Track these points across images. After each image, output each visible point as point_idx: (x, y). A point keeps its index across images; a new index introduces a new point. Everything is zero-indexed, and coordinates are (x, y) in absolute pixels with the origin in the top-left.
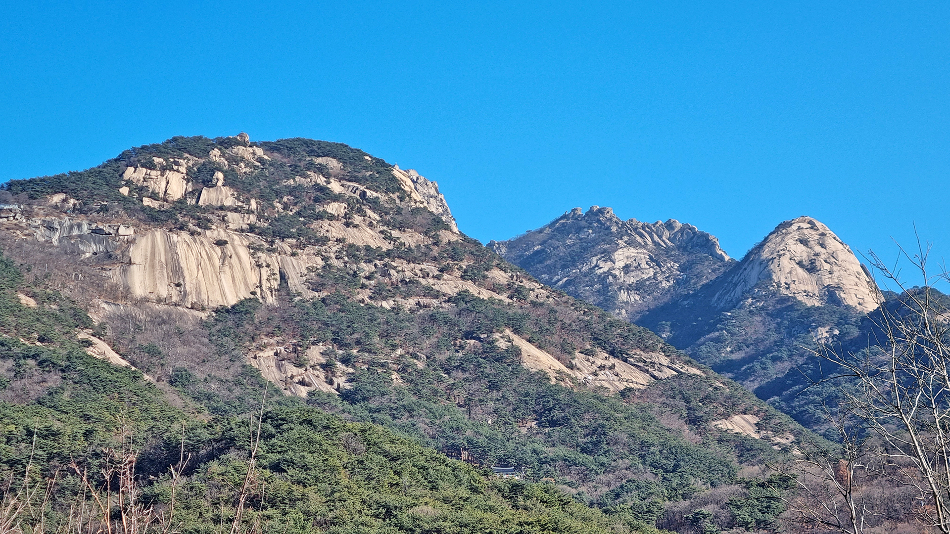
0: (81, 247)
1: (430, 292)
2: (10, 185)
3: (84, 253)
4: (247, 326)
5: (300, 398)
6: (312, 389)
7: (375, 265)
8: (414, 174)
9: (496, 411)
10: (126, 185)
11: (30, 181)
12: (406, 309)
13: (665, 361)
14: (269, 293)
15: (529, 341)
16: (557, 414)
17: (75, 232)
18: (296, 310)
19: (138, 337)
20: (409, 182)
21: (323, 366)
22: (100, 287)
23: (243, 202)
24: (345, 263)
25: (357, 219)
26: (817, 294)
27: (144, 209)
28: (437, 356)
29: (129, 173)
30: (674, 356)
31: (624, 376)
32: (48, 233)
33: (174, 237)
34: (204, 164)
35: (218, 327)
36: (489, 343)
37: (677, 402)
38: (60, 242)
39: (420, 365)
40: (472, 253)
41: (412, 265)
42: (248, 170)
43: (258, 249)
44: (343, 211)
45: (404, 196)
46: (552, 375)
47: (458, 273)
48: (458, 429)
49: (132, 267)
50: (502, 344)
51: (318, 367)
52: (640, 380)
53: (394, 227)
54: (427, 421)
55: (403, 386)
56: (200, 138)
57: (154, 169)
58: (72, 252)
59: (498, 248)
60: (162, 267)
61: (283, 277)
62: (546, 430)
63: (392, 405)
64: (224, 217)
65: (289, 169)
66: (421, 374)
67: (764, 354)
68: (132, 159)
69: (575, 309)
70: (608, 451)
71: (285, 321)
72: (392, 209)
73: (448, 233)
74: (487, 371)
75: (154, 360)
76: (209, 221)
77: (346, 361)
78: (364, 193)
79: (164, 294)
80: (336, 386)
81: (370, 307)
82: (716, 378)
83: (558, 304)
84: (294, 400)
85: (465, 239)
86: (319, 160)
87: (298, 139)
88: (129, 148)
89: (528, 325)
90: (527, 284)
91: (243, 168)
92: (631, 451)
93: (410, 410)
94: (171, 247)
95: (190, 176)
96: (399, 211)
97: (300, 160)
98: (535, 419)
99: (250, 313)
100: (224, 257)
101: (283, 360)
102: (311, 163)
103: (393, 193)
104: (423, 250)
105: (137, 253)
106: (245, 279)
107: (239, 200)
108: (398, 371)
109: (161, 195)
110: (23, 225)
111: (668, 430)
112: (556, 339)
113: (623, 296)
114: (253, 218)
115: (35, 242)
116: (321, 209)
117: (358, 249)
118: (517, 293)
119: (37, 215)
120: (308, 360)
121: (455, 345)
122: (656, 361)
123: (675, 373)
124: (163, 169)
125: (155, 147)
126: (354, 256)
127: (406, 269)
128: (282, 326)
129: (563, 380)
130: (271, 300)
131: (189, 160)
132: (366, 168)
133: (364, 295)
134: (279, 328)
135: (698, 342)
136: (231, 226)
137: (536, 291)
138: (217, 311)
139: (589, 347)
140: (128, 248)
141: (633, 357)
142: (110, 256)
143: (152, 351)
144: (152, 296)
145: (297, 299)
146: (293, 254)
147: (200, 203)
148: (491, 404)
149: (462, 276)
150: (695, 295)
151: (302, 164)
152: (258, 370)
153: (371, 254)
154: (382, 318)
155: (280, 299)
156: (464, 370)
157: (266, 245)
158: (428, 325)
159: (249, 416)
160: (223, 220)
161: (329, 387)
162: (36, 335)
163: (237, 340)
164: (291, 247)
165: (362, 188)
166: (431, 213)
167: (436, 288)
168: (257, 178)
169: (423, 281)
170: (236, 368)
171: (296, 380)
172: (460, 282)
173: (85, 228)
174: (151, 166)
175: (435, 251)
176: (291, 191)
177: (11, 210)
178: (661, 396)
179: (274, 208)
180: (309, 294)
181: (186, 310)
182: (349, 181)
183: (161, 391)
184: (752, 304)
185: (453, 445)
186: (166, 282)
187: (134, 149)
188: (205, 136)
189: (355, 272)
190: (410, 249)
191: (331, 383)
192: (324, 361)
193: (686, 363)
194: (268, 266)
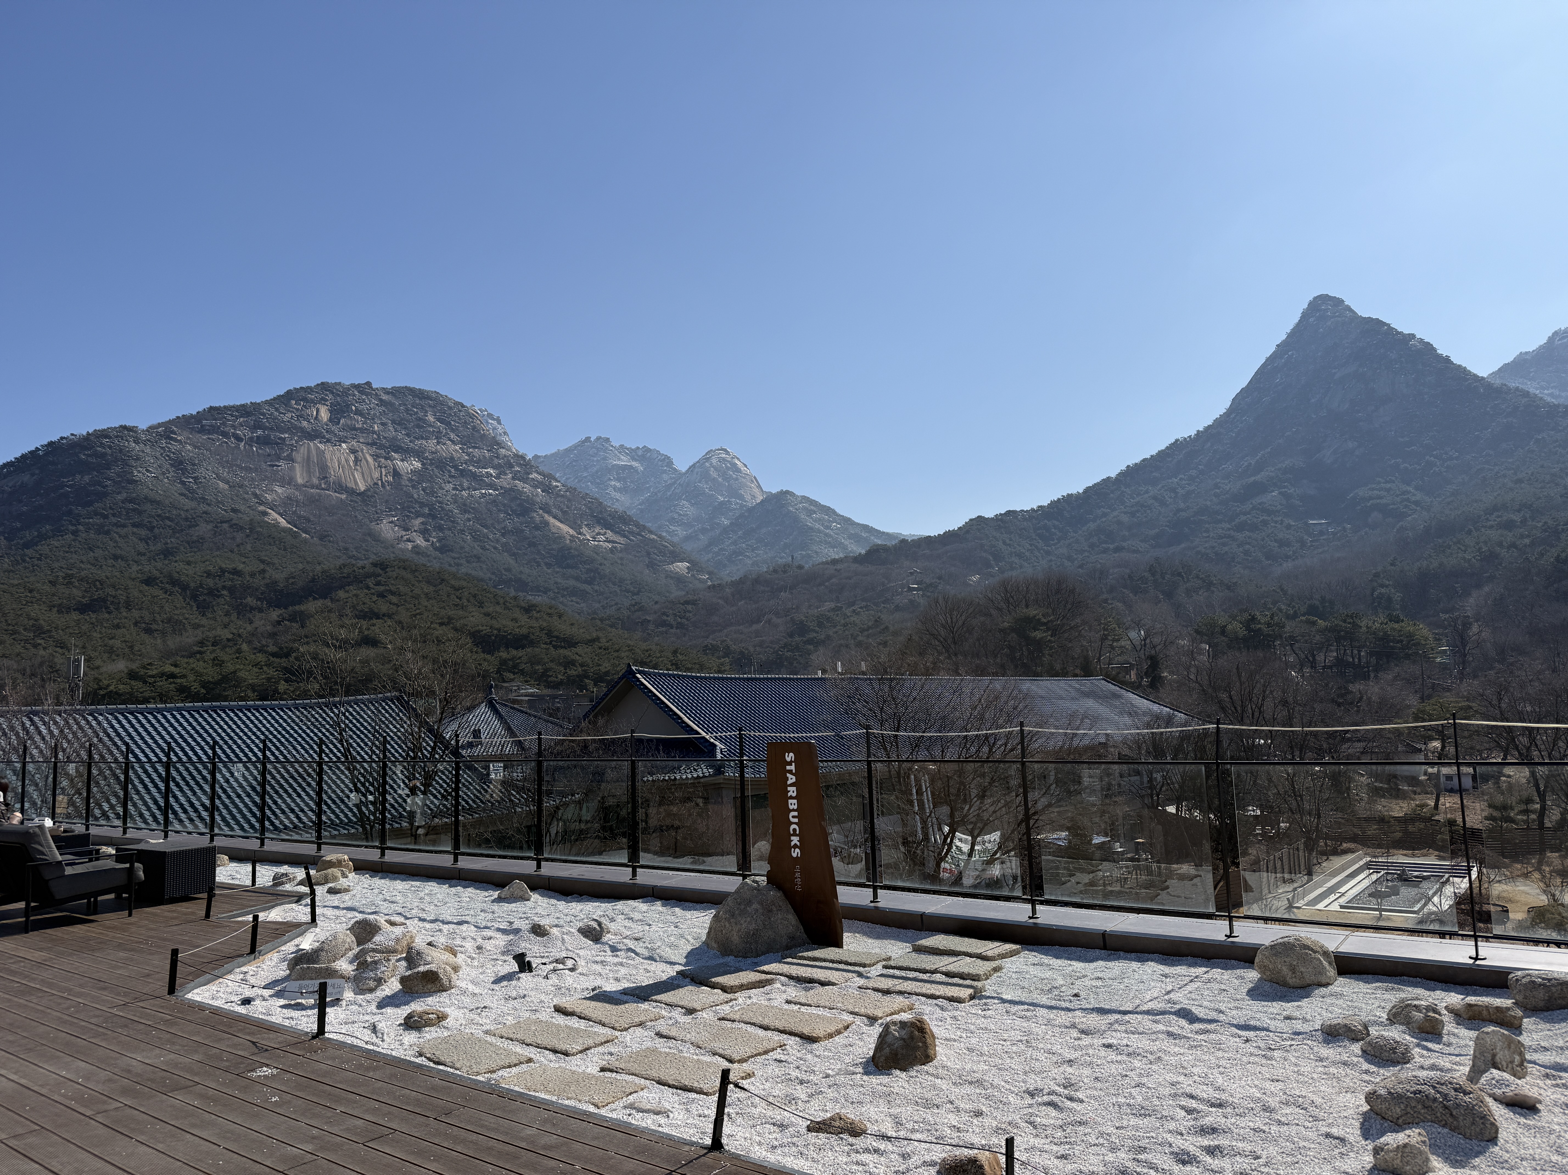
0: (260, 451)
1: (492, 487)
4: (372, 504)
5: (407, 550)
6: (415, 544)
10: (289, 412)
12: (477, 497)
14: (387, 484)
15: (554, 517)
16: (570, 561)
19: (299, 510)
21: (423, 531)
23: (369, 426)
24: (437, 466)
27: (302, 428)
31: (612, 539)
32: (236, 441)
33: (323, 447)
36: (530, 519)
38: (245, 447)
40: (519, 463)
43: (379, 456)
44: (435, 434)
45: (476, 426)
46: (568, 537)
47: (510, 475)
49: (294, 464)
50: (538, 519)
51: (419, 531)
57: (309, 402)
60: (314, 466)
61: (395, 474)
65: (399, 406)
72: (467, 434)
74: (528, 535)
75: (309, 525)
76: (346, 437)
77: (437, 528)
78: (450, 423)
79: (316, 483)
80: (430, 543)
83: (573, 496)
84: (403, 551)
87: (406, 387)
89: (554, 509)
94: (320, 453)
95: (333, 408)
96: (472, 436)
99: (374, 496)
100: (357, 461)
101: (396, 526)
102: (415, 403)
103: (469, 424)
104: (488, 460)
105: (298, 454)
106: (371, 474)
107: (366, 425)
109: (313, 420)
111: (636, 571)
112: (571, 516)
115: (228, 446)
116: (421, 433)
117: (446, 458)
120: (412, 526)
122: (632, 531)
124: (315, 403)
126: (442, 462)
128: (396, 505)
129: (574, 541)
130: (387, 488)
131: (332, 398)
132: (451, 408)
136: (361, 441)
137: (559, 487)
138: (352, 494)
139: (590, 524)
140: (292, 451)
141: (617, 528)
142: (279, 457)
144: (308, 484)
146: (402, 461)
147: (340, 426)
151: (408, 403)
152: (378, 532)
153: (454, 462)
154: (461, 502)
155: (393, 487)
156: (513, 534)
157: (384, 454)
161: (426, 543)
163: (365, 513)
164: (401, 456)
166: (494, 438)
168: (378, 411)
169: (487, 480)
170: (364, 531)
171: (405, 538)
174: (307, 400)
177: (211, 426)
179: (389, 430)
181: (330, 493)
183: (314, 545)
188: (343, 382)
192: (423, 527)
194: (386, 467)
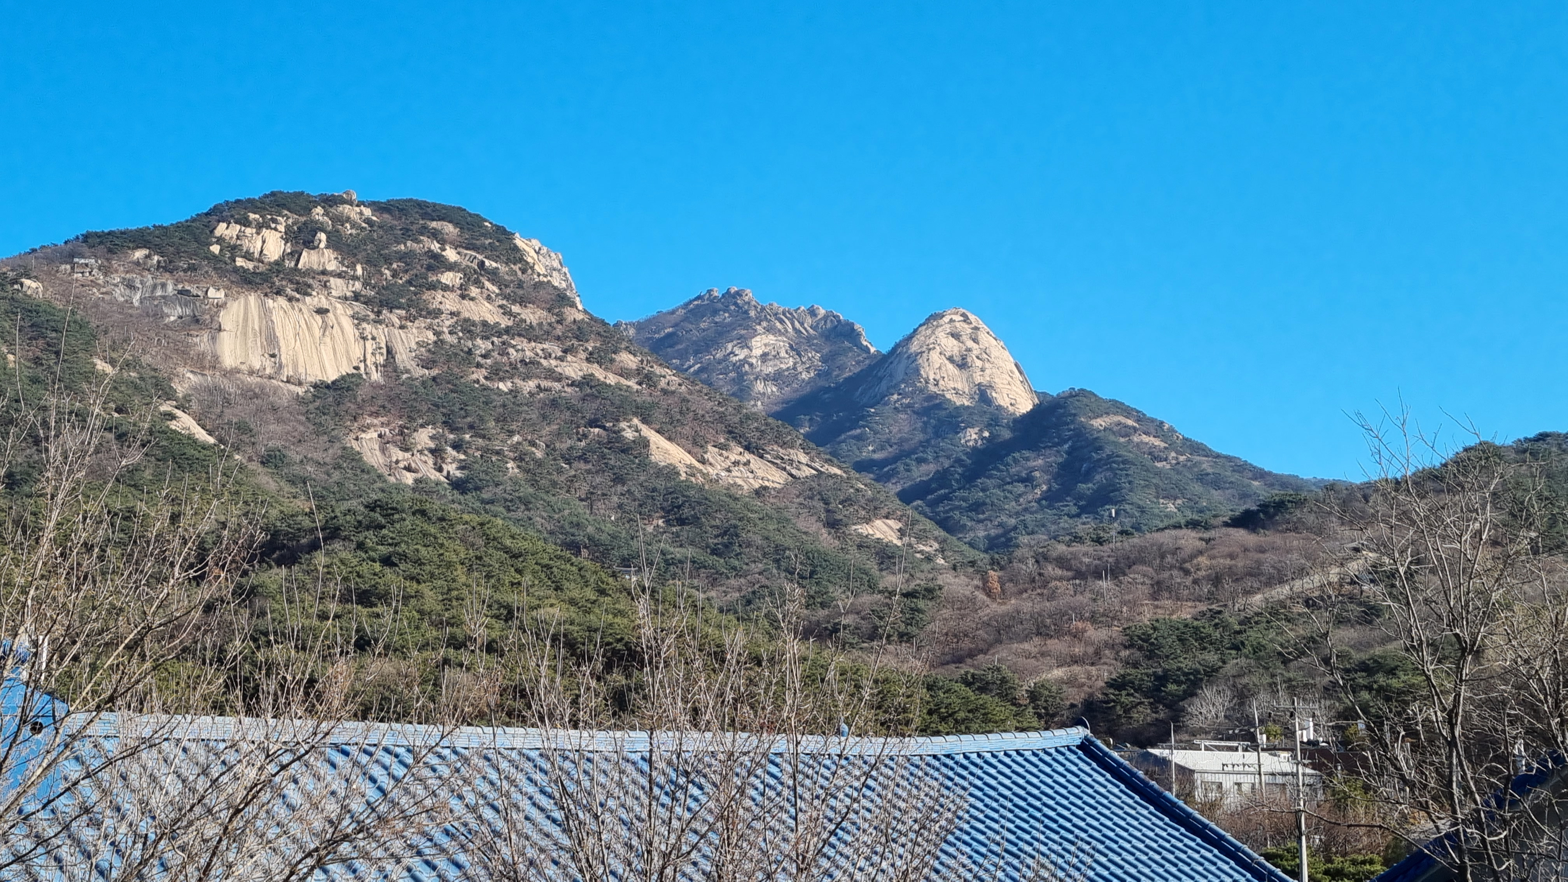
0: (166, 310)
1: (551, 375)
2: (86, 237)
3: (169, 316)
4: (349, 404)
5: (407, 486)
6: (419, 475)
7: (493, 343)
8: (536, 244)
9: (620, 506)
10: (217, 243)
11: (110, 233)
12: (525, 392)
13: (804, 458)
14: (374, 368)
15: (658, 432)
16: (686, 512)
17: (159, 293)
18: (403, 388)
19: (226, 411)
20: (532, 253)
21: (432, 451)
22: (183, 352)
23: (347, 267)
24: (460, 339)
25: (474, 291)
26: (967, 391)
27: (236, 270)
28: (558, 445)
29: (221, 229)
30: (813, 453)
31: (760, 473)
32: (128, 292)
33: (270, 302)
34: (305, 223)
35: (317, 404)
36: (615, 432)
37: (814, 503)
38: (141, 303)
39: (539, 454)
40: (599, 334)
41: (533, 344)
42: (354, 232)
43: (364, 319)
44: (458, 282)
45: (527, 268)
46: (682, 470)
47: (583, 355)
48: (578, 525)
49: (221, 334)
50: (629, 434)
51: (426, 452)
52: (776, 478)
53: (514, 302)
54: (545, 514)
55: (520, 476)
56: (302, 193)
57: (249, 226)
58: (155, 315)
59: (626, 329)
60: (255, 334)
61: (389, 351)
62: (674, 529)
63: (507, 496)
64: (326, 282)
65: (399, 232)
66: (539, 463)
67: (908, 454)
68: (224, 214)
69: (710, 399)
70: (740, 554)
71: (391, 400)
72: (512, 281)
73: (573, 310)
74: (612, 462)
75: (245, 438)
76: (310, 286)
77: (457, 446)
78: (483, 263)
79: (257, 366)
80: (445, 473)
81: (485, 388)
82: (857, 479)
83: (691, 393)
84: (399, 487)
85: (592, 318)
86: (433, 224)
87: (411, 200)
88: (222, 201)
89: (658, 415)
90: (658, 370)
91: (348, 230)
92: (765, 555)
93: (526, 503)
94: (266, 313)
95: (289, 236)
96: (520, 285)
97: (412, 223)
98: (662, 517)
99: (353, 390)
100: (325, 327)
101: (388, 442)
102: (424, 227)
103: (515, 264)
104: (546, 327)
105: (228, 318)
106: (348, 352)
107: (343, 265)
108: (514, 460)
109: (256, 255)
110: (100, 282)
111: (806, 533)
112: (687, 430)
113: (760, 386)
114: (358, 286)
115: (113, 302)
116: (435, 279)
117: (474, 324)
118: (647, 379)
119: (117, 271)
120: (416, 444)
121: (578, 433)
122: (795, 458)
123: (814, 472)
124: (259, 227)
125: (250, 201)
126: (469, 332)
127: (526, 349)
128: (389, 406)
129: (694, 475)
130: (376, 376)
131: (288, 218)
132: (485, 235)
133: (479, 375)
134: (384, 407)
135: (838, 440)
136: (334, 293)
137: (668, 377)
138: (315, 386)
139: (723, 441)
140: (217, 313)
141: (769, 453)
142: (197, 321)
143: (243, 428)
144: (243, 367)
145: (405, 376)
146: (402, 327)
147: (300, 266)
148: (615, 499)
149: (587, 359)
150: (838, 387)
151: (414, 227)
152: (359, 453)
153: (488, 330)
154: (498, 401)
155: (385, 375)
156: (586, 461)
157: (372, 316)
158: (548, 411)
159: (354, 504)
160: (325, 286)
161: (438, 474)
162: (112, 405)
163: (337, 419)
164: (400, 318)
165: (480, 257)
166: (555, 288)
167: (559, 370)
168: (364, 241)
169: (544, 362)
170: (335, 450)
171: (401, 465)
172: (585, 365)
173: (170, 288)
174: (246, 223)
175: (559, 330)
176: (402, 257)
177: (87, 265)
178: (798, 497)
179: (382, 274)
180: (419, 372)
181: (281, 384)
182: (467, 249)
183: (254, 473)
184: (898, 400)
185: (573, 542)
186: (260, 351)
187: (227, 202)
188: (307, 191)
189: (470, 350)
190: (531, 326)
191: (440, 470)
192: (432, 445)
193: (827, 461)
194: (374, 338)
